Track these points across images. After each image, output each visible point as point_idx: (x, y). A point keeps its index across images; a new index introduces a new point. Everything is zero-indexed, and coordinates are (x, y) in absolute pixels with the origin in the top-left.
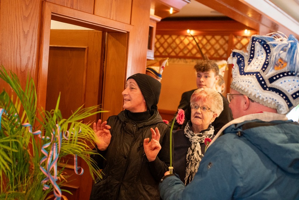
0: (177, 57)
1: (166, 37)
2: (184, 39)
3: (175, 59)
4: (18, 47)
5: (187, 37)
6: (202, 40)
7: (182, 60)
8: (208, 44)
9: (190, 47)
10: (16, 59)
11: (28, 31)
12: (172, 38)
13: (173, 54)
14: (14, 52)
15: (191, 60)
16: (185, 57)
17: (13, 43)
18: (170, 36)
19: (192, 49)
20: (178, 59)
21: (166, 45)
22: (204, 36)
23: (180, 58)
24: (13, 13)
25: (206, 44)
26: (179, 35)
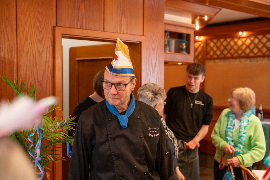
0: (233, 57)
1: (222, 40)
2: (238, 41)
3: (231, 60)
4: (35, 63)
5: (241, 39)
6: (254, 40)
7: (237, 60)
8: (260, 43)
9: (244, 47)
10: (33, 71)
11: (43, 50)
12: (227, 41)
13: (229, 55)
14: (31, 67)
15: (245, 59)
16: (240, 57)
17: (30, 60)
18: (225, 39)
19: (246, 49)
20: (234, 60)
21: (222, 48)
22: (256, 36)
23: (235, 58)
24: (28, 38)
25: (258, 43)
26: (233, 38)
